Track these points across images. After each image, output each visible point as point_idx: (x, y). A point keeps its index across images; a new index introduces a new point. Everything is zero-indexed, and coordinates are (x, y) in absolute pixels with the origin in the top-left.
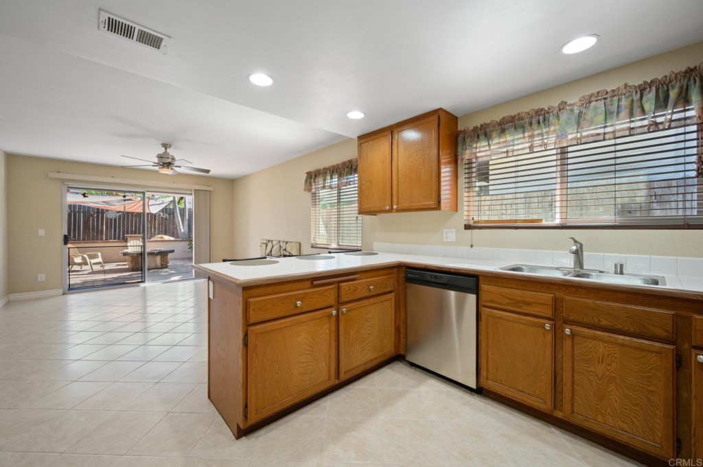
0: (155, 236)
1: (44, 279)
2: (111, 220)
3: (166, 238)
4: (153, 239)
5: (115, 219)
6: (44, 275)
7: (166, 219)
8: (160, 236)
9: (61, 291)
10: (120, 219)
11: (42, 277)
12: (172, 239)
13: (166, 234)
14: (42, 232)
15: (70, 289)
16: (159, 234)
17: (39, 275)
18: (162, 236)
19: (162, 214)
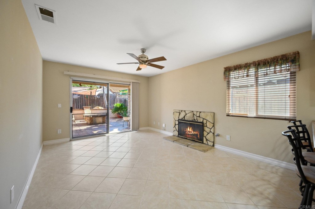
0: (94, 107)
1: (61, 133)
2: (75, 99)
3: (100, 108)
4: (94, 108)
5: (77, 99)
6: (60, 130)
7: (99, 99)
8: (97, 107)
9: (69, 139)
10: (79, 99)
11: (60, 131)
12: (103, 108)
13: (99, 106)
14: (60, 106)
15: (73, 138)
16: (96, 106)
17: (58, 130)
18: (98, 107)
19: (97, 96)
